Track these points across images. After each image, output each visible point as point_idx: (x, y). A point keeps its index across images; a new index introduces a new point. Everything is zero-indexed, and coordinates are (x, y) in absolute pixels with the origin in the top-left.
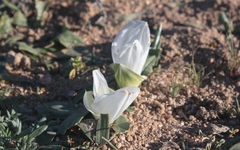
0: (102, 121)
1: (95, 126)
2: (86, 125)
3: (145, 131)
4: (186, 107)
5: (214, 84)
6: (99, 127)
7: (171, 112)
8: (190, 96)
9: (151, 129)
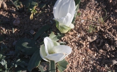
0: (51, 64)
1: (48, 68)
2: (42, 67)
3: (75, 64)
4: (97, 41)
5: (112, 19)
6: (50, 69)
7: (88, 46)
8: (99, 30)
9: (78, 62)
